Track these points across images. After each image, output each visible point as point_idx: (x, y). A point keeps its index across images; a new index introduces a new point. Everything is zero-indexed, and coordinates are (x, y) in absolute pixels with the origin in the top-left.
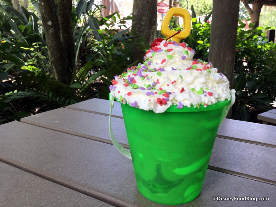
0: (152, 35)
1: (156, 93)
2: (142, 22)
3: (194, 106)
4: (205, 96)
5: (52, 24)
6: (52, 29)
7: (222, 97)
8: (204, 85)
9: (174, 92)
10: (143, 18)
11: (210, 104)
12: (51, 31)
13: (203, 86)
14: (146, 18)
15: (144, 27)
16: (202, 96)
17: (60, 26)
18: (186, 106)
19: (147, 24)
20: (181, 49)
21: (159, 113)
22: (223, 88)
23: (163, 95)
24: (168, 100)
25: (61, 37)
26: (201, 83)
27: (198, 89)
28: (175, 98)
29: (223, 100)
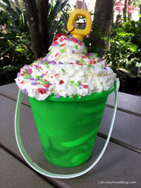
0: (107, 27)
1: (39, 84)
2: (100, 17)
3: (69, 97)
4: (80, 88)
5: (33, 20)
6: (33, 23)
7: (98, 89)
8: (84, 78)
9: (55, 84)
10: (102, 14)
11: (84, 95)
12: (33, 25)
13: (82, 79)
14: (104, 14)
15: (102, 21)
16: (78, 88)
17: (40, 21)
18: (63, 97)
19: (105, 18)
20: (73, 44)
21: (41, 101)
22: (103, 81)
23: (44, 86)
24: (48, 90)
25: (40, 28)
26: (80, 77)
27: (76, 82)
28: (54, 89)
29: (100, 91)
